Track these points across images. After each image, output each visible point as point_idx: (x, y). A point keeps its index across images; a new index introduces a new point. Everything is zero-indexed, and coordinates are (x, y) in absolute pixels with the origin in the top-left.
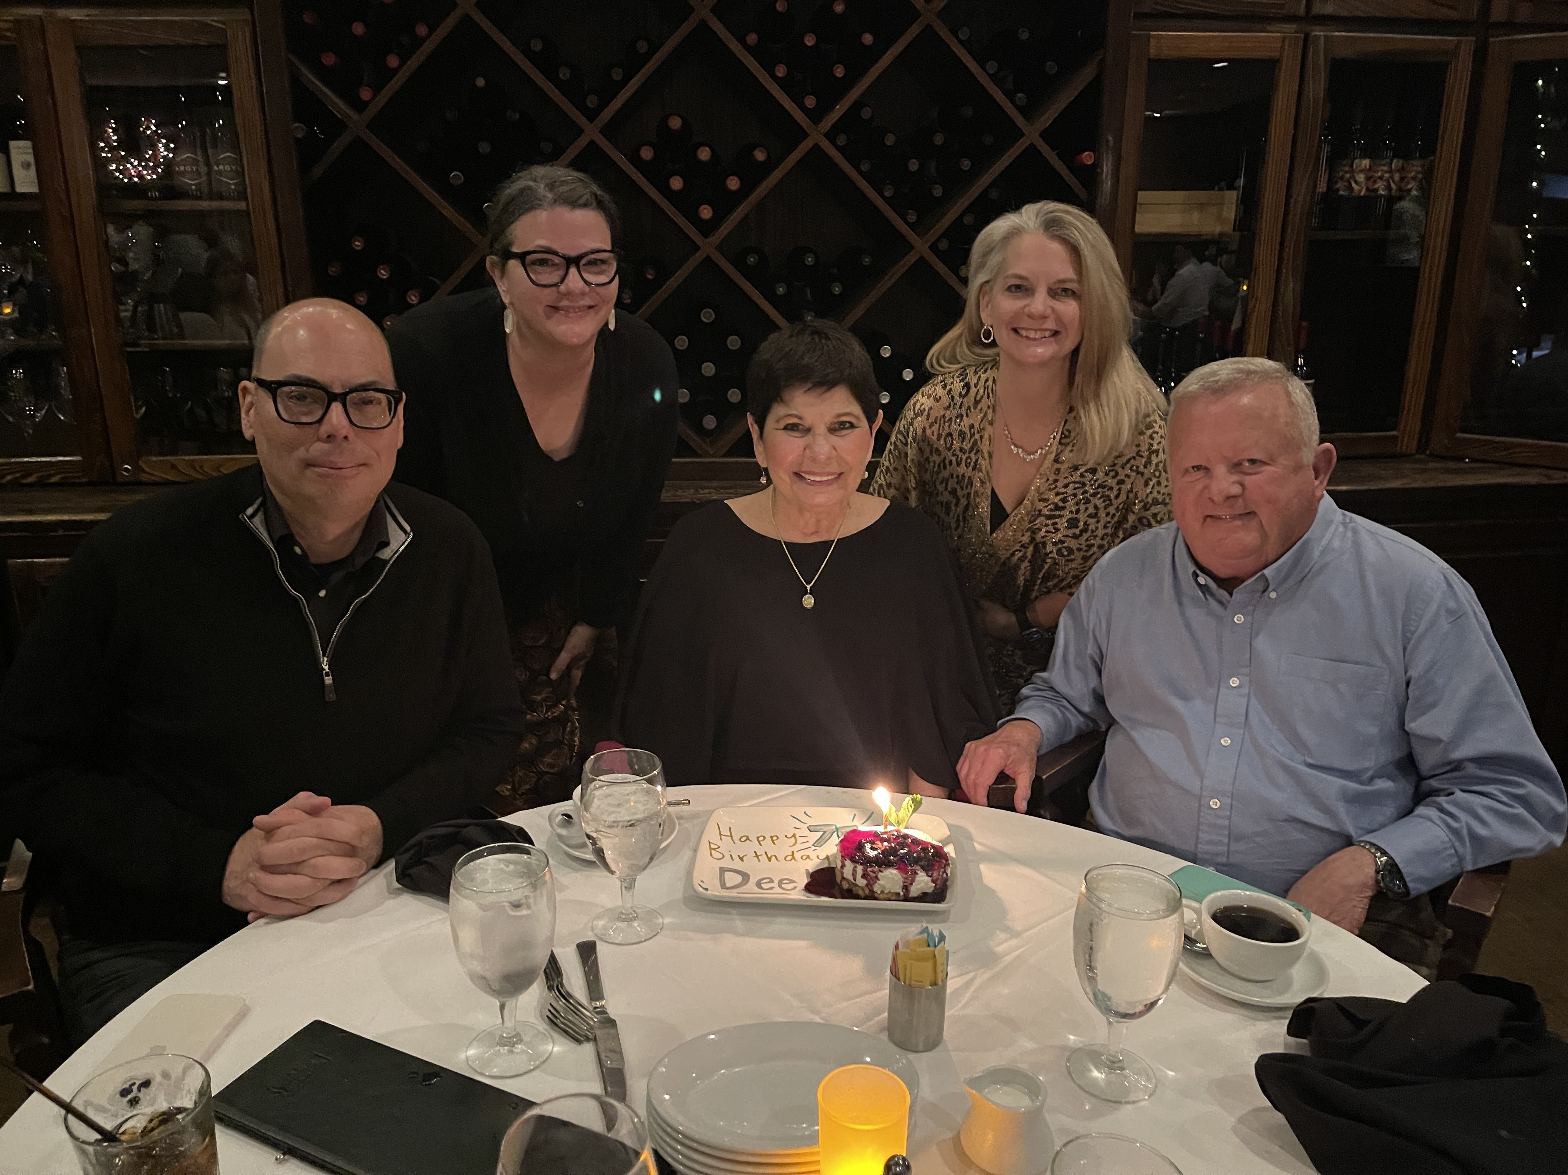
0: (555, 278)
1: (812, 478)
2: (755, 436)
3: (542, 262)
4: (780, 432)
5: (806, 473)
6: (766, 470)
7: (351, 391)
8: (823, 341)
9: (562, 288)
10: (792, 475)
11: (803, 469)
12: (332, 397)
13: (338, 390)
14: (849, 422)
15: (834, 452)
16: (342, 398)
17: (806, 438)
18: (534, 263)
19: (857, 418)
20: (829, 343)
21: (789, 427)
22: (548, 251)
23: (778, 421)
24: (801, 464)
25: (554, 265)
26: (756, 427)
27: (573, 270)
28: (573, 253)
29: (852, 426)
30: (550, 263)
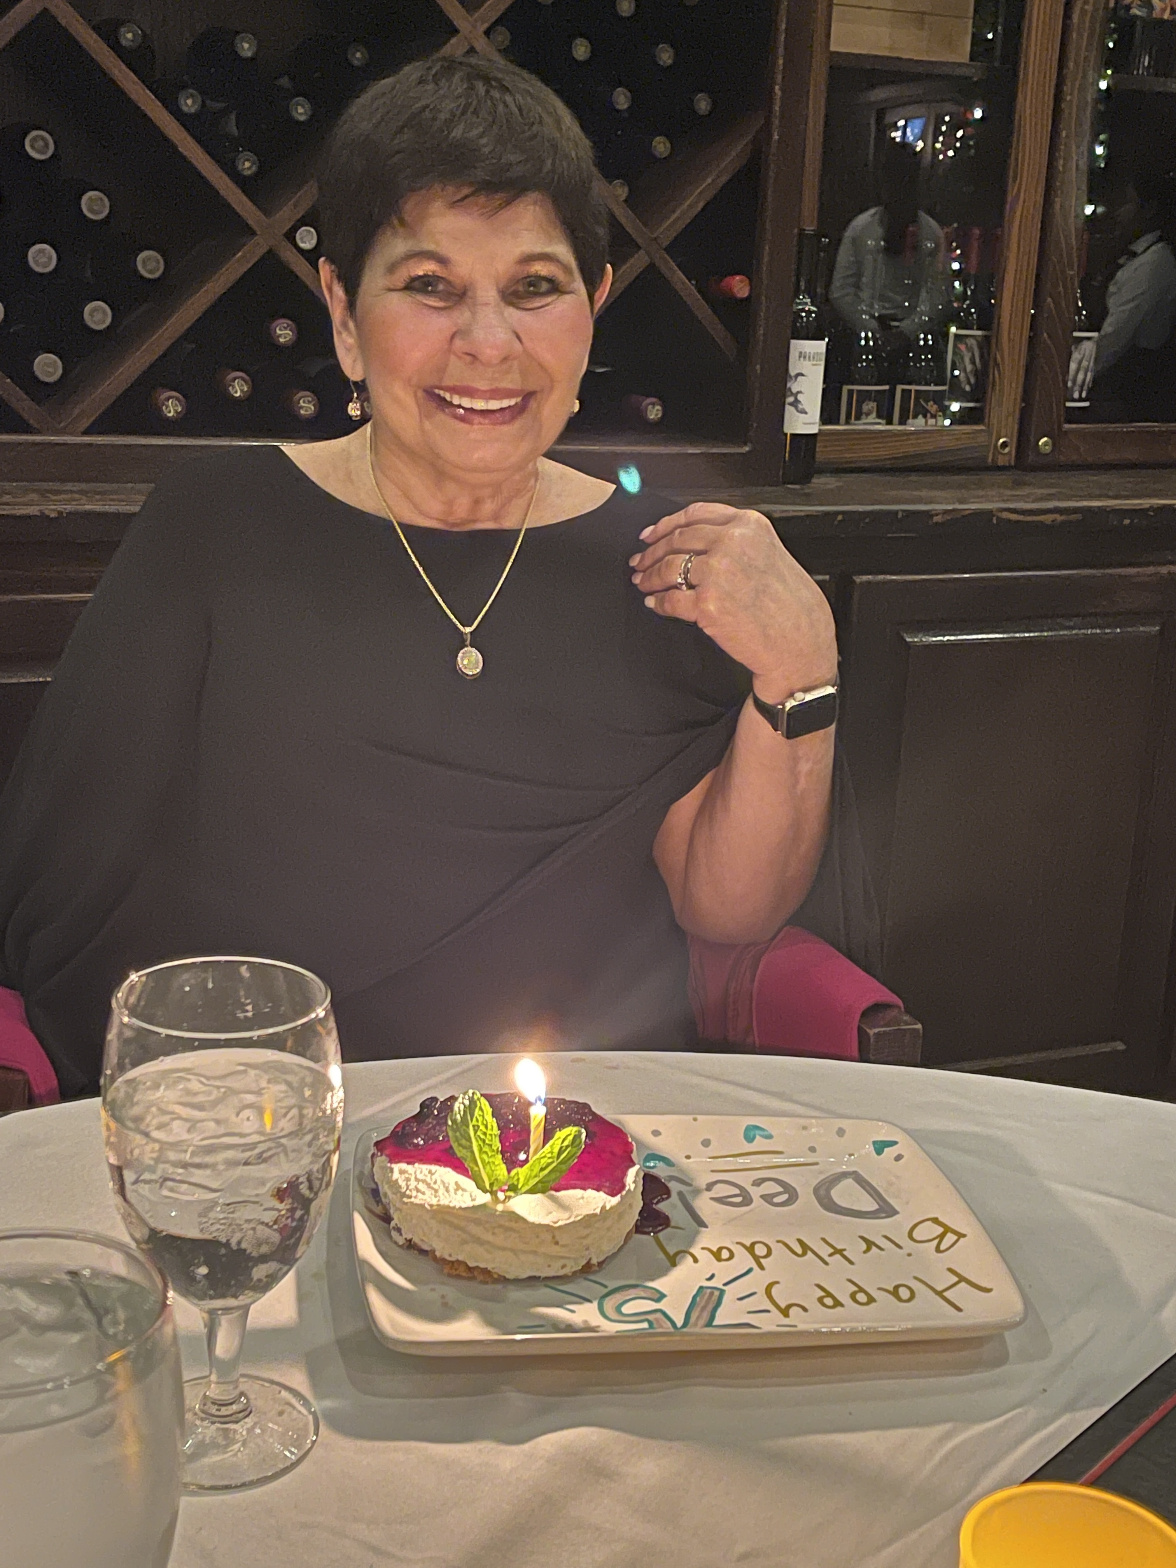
1: (466, 402)
2: (337, 312)
4: (395, 297)
5: (454, 390)
6: (361, 387)
8: (496, 94)
10: (420, 394)
11: (448, 382)
14: (550, 280)
15: (517, 344)
17: (456, 314)
19: (567, 269)
20: (508, 98)
21: (417, 284)
23: (392, 268)
24: (442, 370)
26: (339, 291)
29: (555, 288)
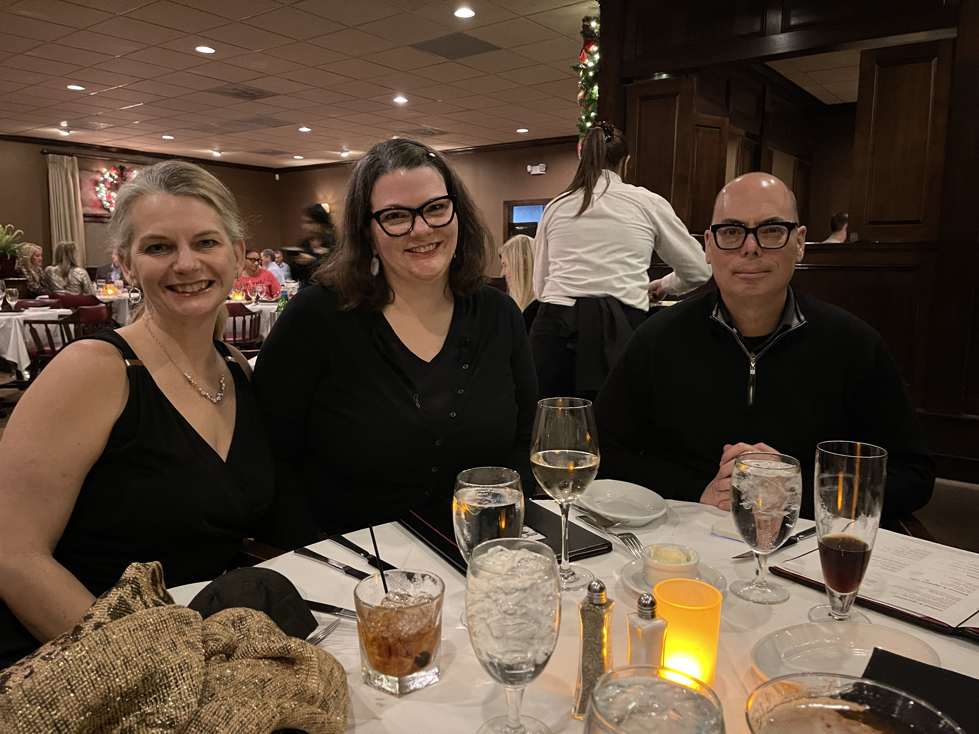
0: (405, 226)
3: (395, 216)
7: (760, 226)
9: (412, 233)
12: (748, 231)
13: (752, 226)
16: (754, 231)
18: (387, 218)
22: (398, 207)
25: (404, 216)
27: (419, 220)
28: (415, 205)
30: (400, 215)
